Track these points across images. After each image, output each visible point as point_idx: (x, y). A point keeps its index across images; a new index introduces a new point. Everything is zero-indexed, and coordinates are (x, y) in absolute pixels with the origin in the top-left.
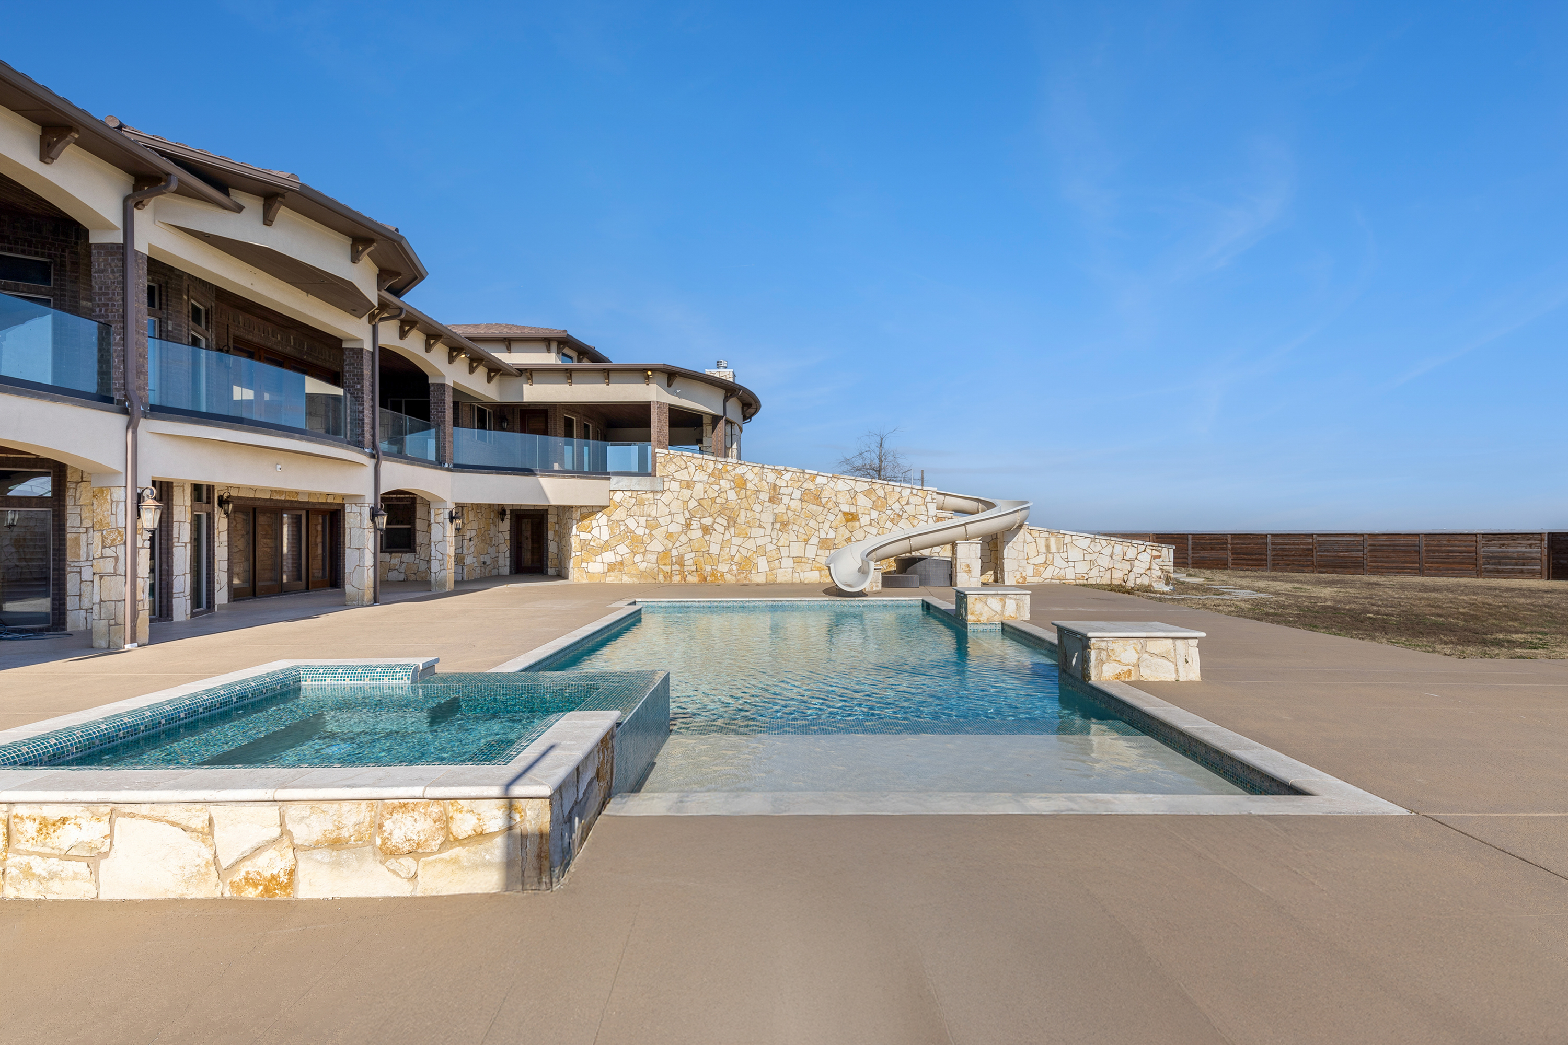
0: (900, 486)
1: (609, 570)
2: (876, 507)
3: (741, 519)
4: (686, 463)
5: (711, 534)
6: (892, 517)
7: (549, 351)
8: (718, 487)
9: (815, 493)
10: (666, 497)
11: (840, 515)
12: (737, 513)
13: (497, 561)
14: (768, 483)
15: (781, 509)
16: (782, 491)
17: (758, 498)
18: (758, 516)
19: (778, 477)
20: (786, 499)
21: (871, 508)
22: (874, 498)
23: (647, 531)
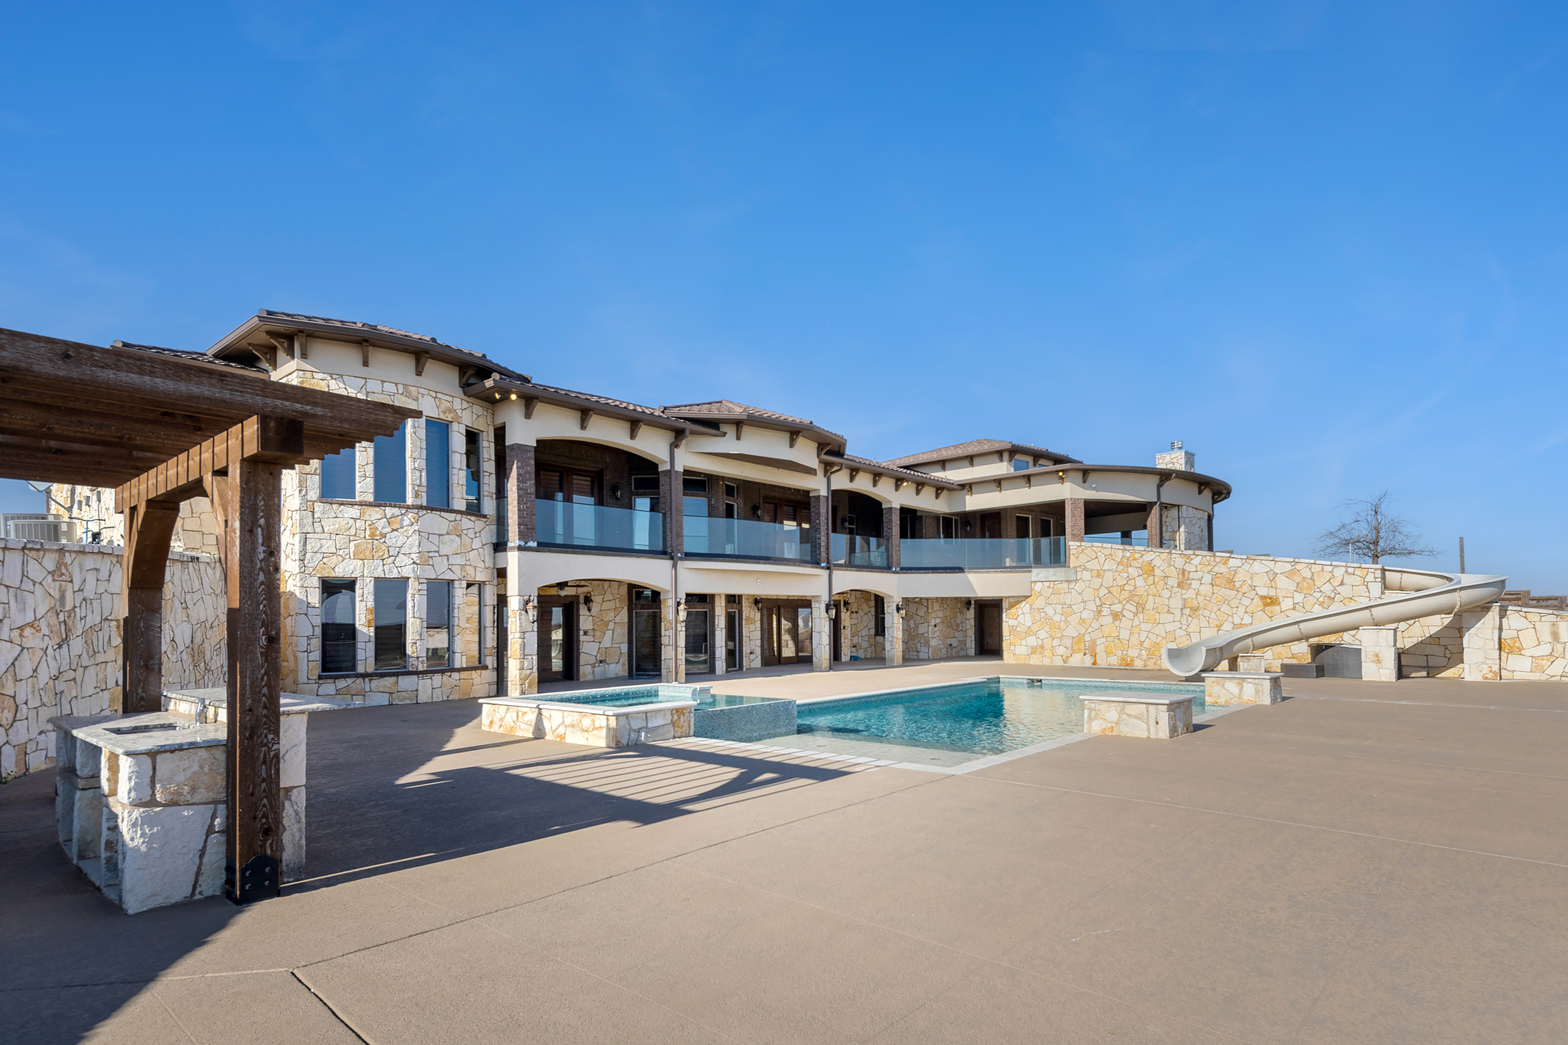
0: (1331, 565)
1: (1032, 653)
2: (1301, 589)
3: (1150, 605)
4: (1096, 553)
5: (1121, 620)
6: (1321, 599)
7: (1001, 460)
8: (1127, 575)
9: (1228, 576)
10: (1079, 586)
11: (1257, 599)
12: (1146, 599)
13: (965, 644)
14: (1176, 568)
15: (1190, 594)
16: (1192, 576)
17: (1166, 584)
18: (1166, 602)
19: (1186, 562)
20: (1195, 584)
21: (1295, 591)
22: (1298, 580)
23: (1063, 618)
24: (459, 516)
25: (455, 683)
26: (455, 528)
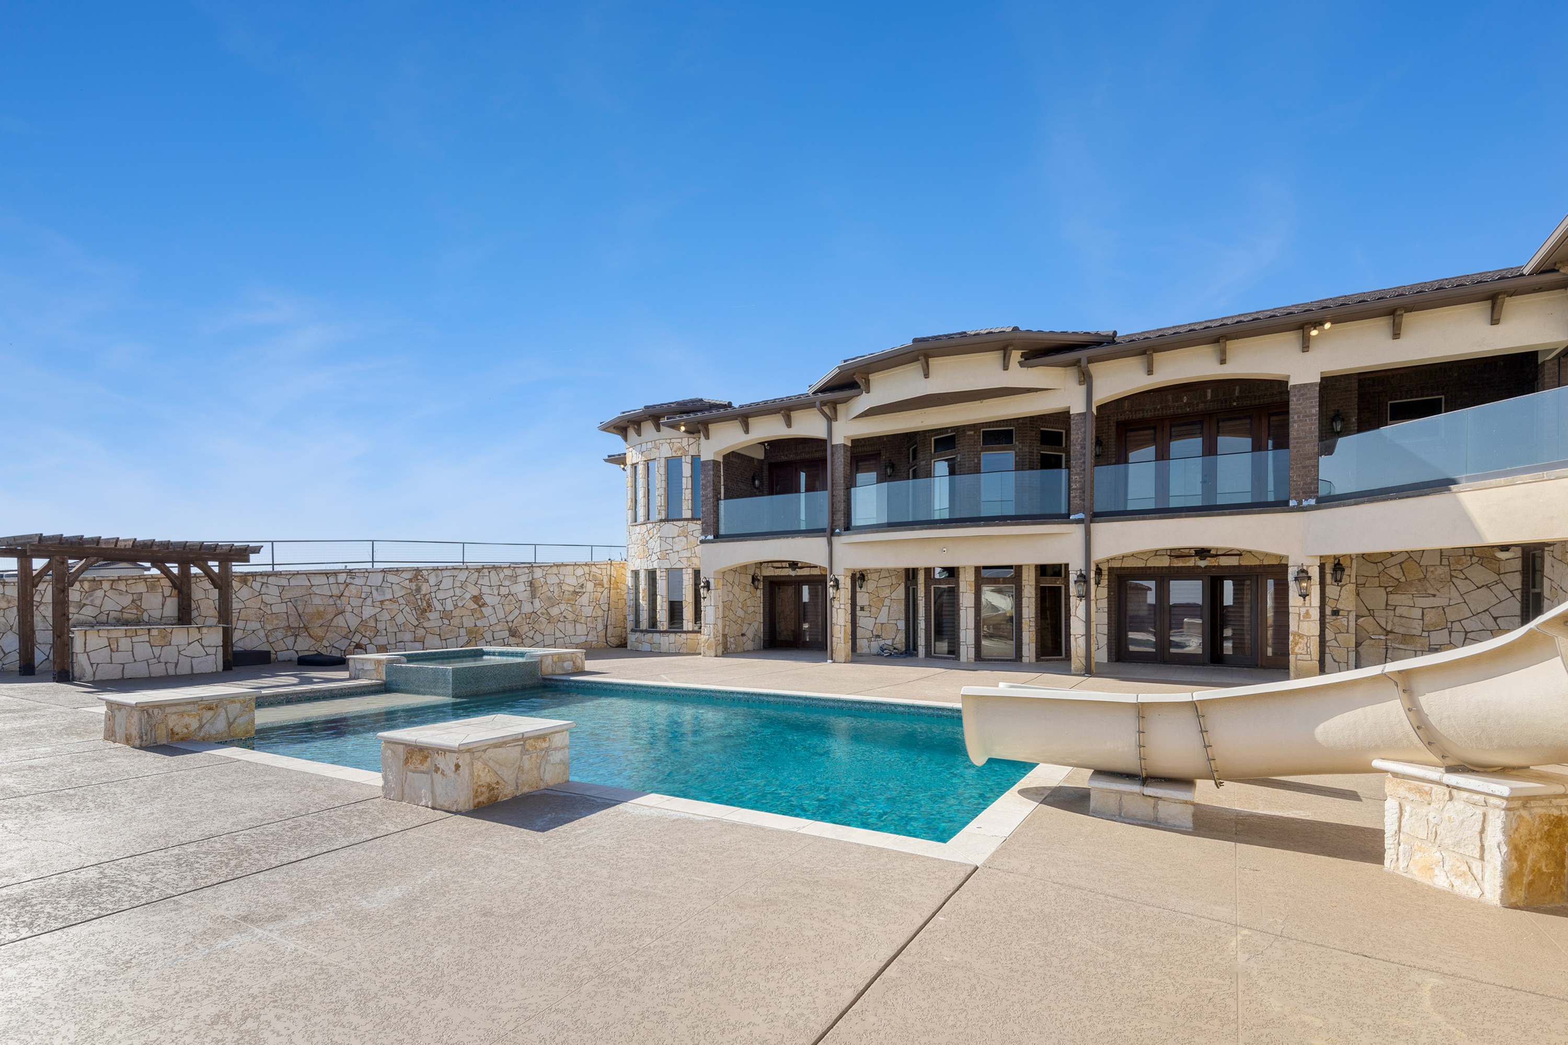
24: (686, 523)
25: (683, 641)
26: (683, 532)
